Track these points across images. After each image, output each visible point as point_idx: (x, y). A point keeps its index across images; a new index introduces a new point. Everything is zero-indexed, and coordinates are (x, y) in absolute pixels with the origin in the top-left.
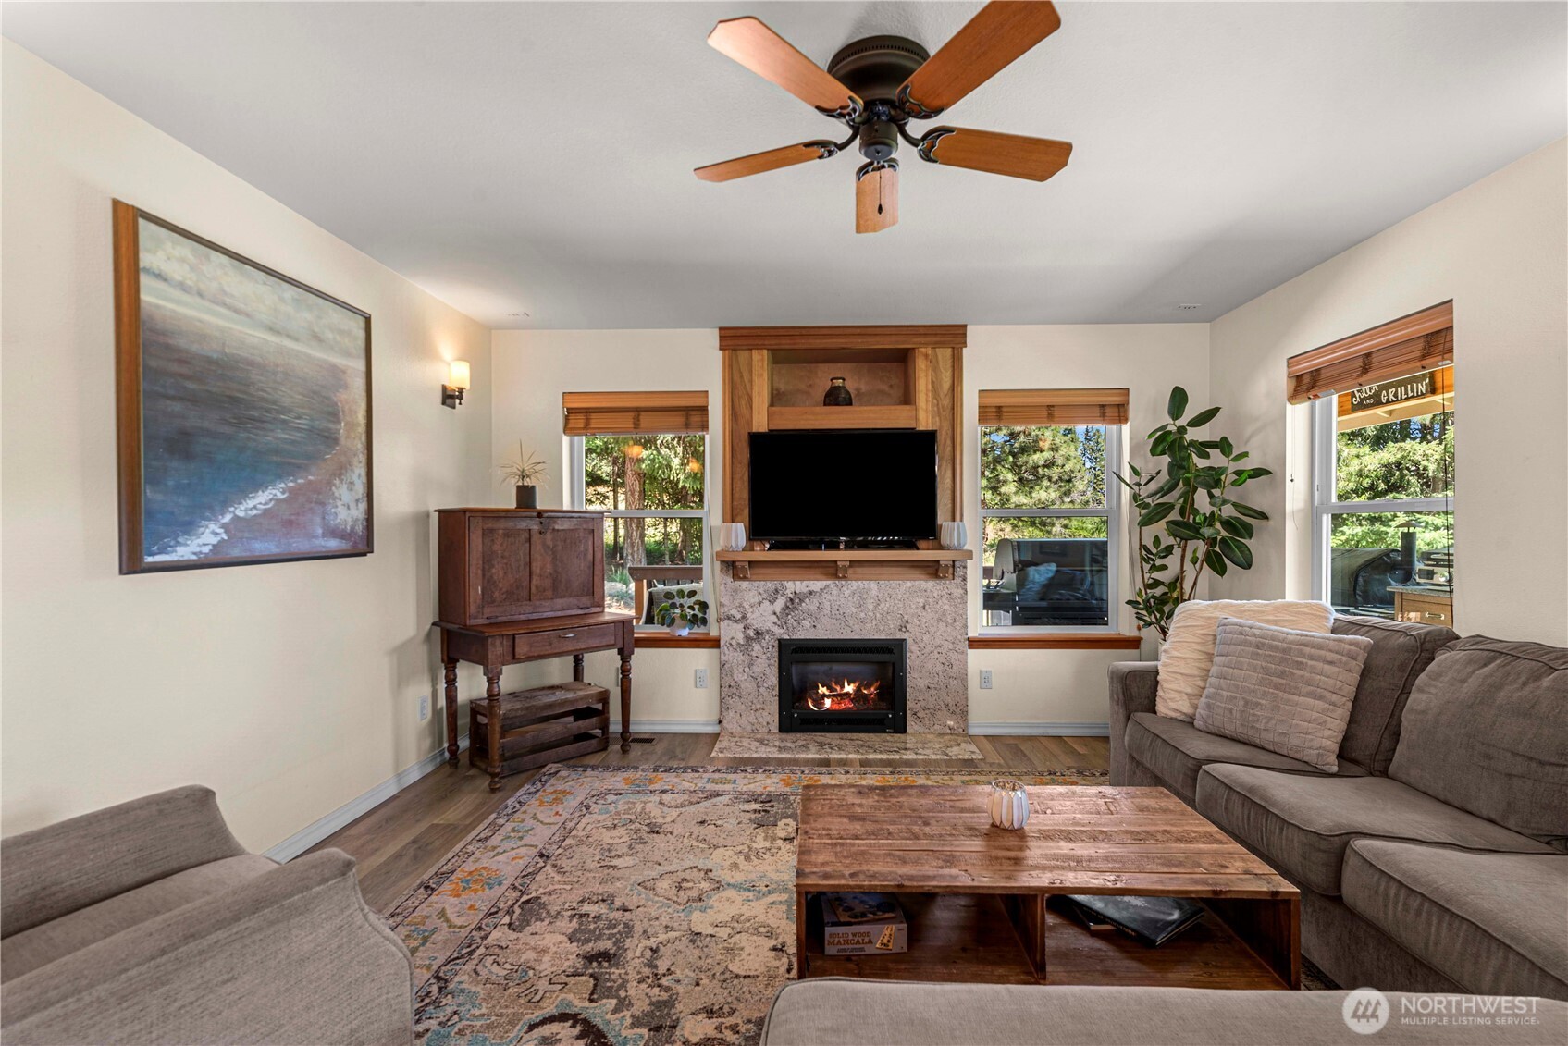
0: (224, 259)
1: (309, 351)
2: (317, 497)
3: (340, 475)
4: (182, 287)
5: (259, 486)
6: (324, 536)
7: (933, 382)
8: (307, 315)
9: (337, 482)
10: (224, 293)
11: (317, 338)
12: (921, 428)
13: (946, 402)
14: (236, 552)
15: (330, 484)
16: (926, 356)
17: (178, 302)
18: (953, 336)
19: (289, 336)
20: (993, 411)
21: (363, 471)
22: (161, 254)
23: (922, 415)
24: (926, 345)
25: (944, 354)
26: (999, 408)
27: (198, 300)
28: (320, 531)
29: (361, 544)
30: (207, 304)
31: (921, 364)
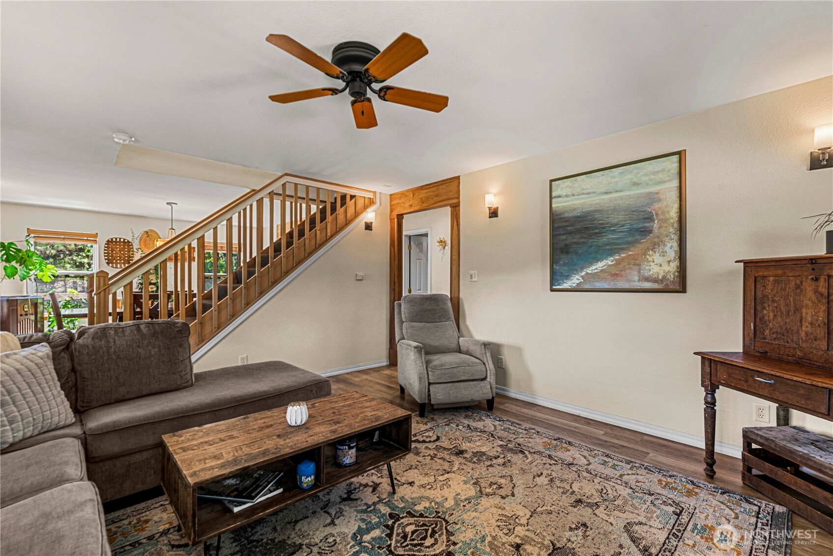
0: (584, 176)
1: (632, 193)
2: (636, 263)
3: (653, 249)
4: (567, 196)
6: (639, 280)
8: (629, 176)
9: (651, 252)
10: (583, 189)
11: (636, 184)
14: (587, 286)
15: (645, 254)
17: (565, 202)
19: (617, 191)
21: (675, 245)
22: (560, 189)
27: (573, 197)
28: (637, 278)
30: (576, 197)
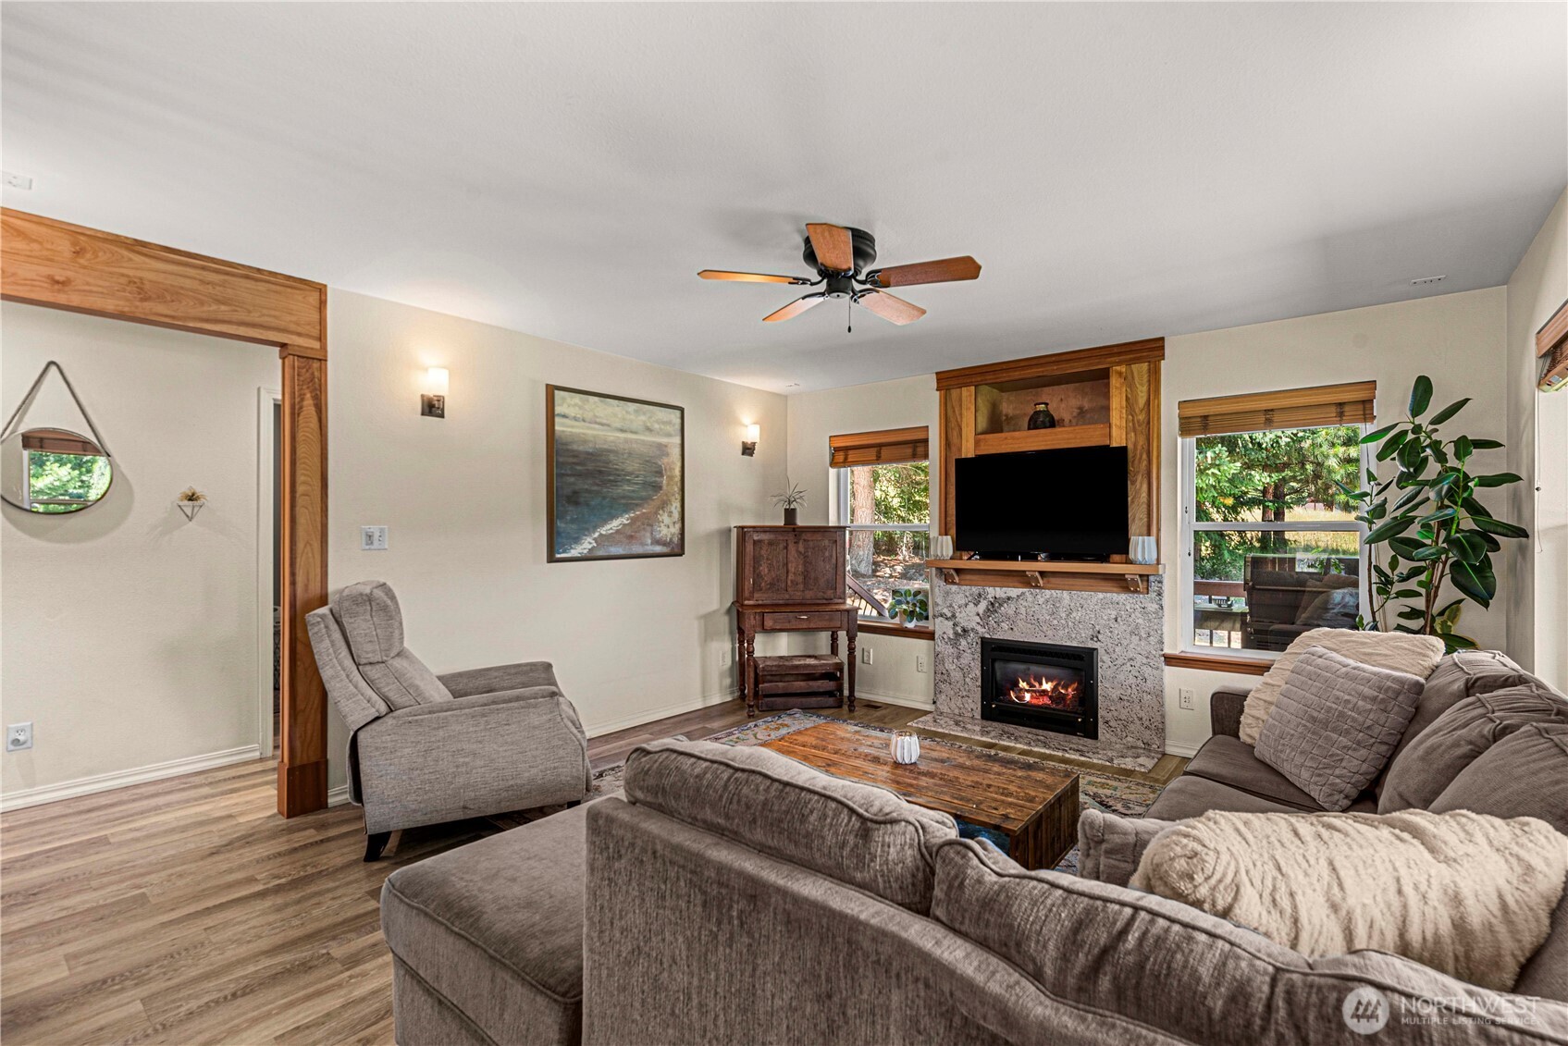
0: (596, 399)
1: (642, 438)
2: (649, 521)
3: (663, 508)
4: (575, 419)
5: (613, 517)
6: (652, 544)
7: (1127, 399)
8: (643, 418)
9: (661, 512)
10: (597, 417)
11: (649, 430)
12: (1114, 444)
13: (1142, 417)
14: (601, 553)
15: (656, 513)
16: (1120, 374)
17: (572, 427)
18: (1150, 350)
19: (632, 432)
20: (1199, 422)
21: (678, 505)
22: (565, 405)
23: (1115, 432)
24: (1119, 363)
25: (1141, 369)
26: (1205, 417)
27: (582, 423)
28: (649, 541)
29: (677, 549)
30: (587, 424)
31: (1115, 381)
